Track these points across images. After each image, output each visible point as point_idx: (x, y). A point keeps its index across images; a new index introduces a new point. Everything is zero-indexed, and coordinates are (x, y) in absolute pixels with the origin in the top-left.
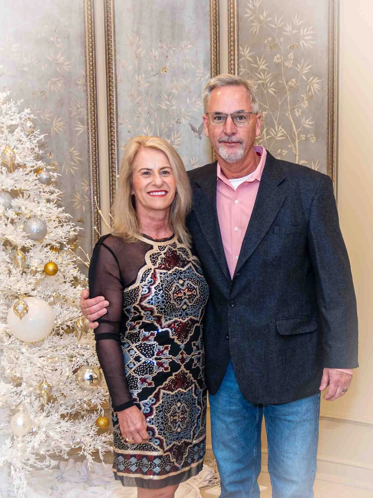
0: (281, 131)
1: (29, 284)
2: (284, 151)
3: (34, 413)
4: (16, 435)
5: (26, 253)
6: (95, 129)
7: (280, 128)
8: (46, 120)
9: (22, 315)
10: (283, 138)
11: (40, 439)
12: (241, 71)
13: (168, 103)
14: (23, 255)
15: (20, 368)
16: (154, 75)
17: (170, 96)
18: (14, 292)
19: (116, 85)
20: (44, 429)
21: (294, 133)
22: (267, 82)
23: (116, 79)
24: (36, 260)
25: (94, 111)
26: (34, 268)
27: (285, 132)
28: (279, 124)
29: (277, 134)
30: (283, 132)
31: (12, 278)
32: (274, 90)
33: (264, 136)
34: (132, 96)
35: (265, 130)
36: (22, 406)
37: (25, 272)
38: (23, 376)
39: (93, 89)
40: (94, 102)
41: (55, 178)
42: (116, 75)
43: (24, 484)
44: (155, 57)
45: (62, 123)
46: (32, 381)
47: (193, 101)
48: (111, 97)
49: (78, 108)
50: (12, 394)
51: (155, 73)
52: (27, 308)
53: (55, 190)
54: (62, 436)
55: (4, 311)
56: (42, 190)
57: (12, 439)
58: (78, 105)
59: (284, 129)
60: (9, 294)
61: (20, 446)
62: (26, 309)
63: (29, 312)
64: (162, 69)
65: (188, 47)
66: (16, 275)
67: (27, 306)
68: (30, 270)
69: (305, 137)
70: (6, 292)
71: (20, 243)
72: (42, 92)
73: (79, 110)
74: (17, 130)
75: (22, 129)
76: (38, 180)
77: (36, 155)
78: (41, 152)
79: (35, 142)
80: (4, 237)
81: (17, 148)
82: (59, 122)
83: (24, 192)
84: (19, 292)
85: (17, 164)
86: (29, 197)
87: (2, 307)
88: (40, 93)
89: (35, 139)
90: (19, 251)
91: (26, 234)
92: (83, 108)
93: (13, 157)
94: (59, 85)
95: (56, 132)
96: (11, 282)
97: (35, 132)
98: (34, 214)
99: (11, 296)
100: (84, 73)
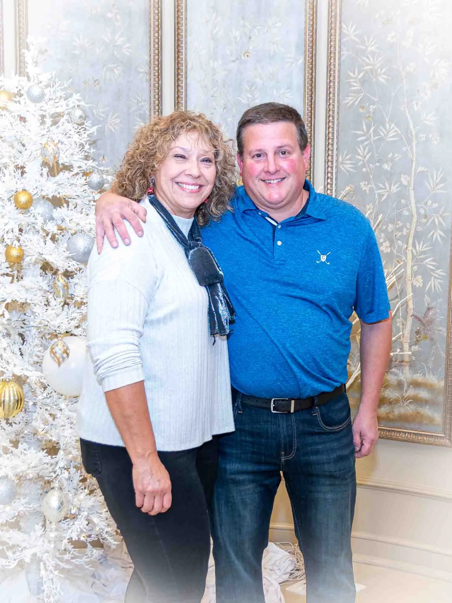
0: (393, 130)
1: (72, 319)
2: (396, 155)
3: (73, 491)
4: (49, 521)
5: (70, 278)
7: (393, 125)
8: (99, 116)
9: (61, 360)
10: (395, 139)
11: (80, 528)
12: (343, 54)
13: (249, 96)
14: (65, 281)
15: (57, 431)
16: (234, 61)
17: (253, 86)
18: (52, 329)
19: (186, 72)
20: (86, 513)
21: (411, 132)
22: (376, 67)
24: (82, 289)
26: (79, 299)
27: (398, 130)
28: (391, 121)
29: (387, 133)
30: (395, 131)
31: (50, 311)
32: (386, 77)
33: (370, 137)
34: (206, 87)
35: (373, 128)
36: (57, 482)
37: (68, 304)
38: (60, 442)
39: (158, 78)
40: (158, 94)
41: (108, 183)
42: (186, 60)
43: (56, 589)
44: (235, 38)
45: (118, 120)
46: (72, 448)
47: (282, 92)
48: (180, 88)
49: (138, 102)
50: (45, 465)
51: (235, 59)
52: (68, 351)
54: (109, 522)
55: (39, 354)
56: (91, 198)
57: (44, 526)
58: (138, 98)
59: (397, 127)
60: (46, 331)
61: (52, 535)
62: (66, 352)
63: (70, 356)
64: (243, 53)
65: (277, 25)
66: (55, 308)
67: (68, 348)
68: (74, 301)
69: (426, 137)
70: (42, 330)
71: (62, 266)
72: (95, 81)
73: (140, 104)
74: (63, 120)
75: (70, 119)
76: (87, 185)
77: (86, 154)
78: (92, 150)
79: (85, 136)
80: (41, 257)
81: (62, 143)
82: (116, 118)
83: (70, 200)
84: (58, 329)
85: (62, 164)
86: (75, 208)
87: (36, 349)
88: (93, 82)
89: (85, 133)
90: (60, 276)
91: (70, 253)
92: (145, 101)
93: (56, 153)
94: (117, 72)
95: (111, 131)
96: (48, 316)
97: (85, 124)
98: (81, 228)
99: (48, 334)
100: (147, 58)
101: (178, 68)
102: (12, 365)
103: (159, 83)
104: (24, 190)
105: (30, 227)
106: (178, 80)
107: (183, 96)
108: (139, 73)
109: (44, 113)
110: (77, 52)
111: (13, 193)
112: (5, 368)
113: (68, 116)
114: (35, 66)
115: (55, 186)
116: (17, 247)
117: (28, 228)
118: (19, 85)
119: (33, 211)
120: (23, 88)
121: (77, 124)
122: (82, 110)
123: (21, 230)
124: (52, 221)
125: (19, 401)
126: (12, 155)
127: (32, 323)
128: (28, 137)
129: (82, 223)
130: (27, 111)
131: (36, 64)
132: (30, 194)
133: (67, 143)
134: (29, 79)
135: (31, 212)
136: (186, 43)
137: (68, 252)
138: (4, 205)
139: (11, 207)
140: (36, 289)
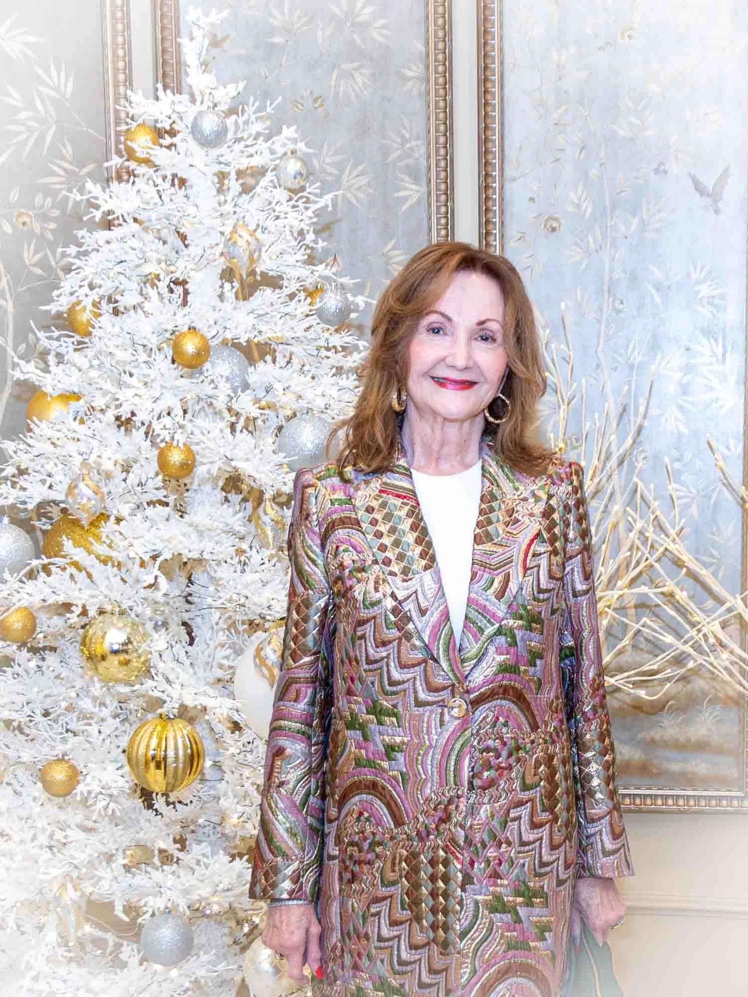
6: (446, 194)
8: (325, 172)
13: (635, 121)
16: (601, 49)
17: (641, 99)
19: (502, 75)
23: (502, 63)
25: (445, 147)
34: (543, 104)
39: (445, 88)
40: (445, 123)
41: (357, 311)
42: (501, 50)
45: (364, 180)
47: (702, 113)
48: (489, 109)
49: (404, 140)
53: (356, 342)
56: (322, 343)
58: (404, 132)
64: (621, 30)
70: (232, 613)
71: (271, 484)
72: (315, 100)
73: (408, 145)
74: (264, 182)
75: (276, 181)
76: (315, 316)
77: (309, 251)
78: (321, 244)
79: (309, 213)
80: (230, 466)
81: (264, 229)
82: (357, 176)
83: (281, 346)
84: (269, 612)
85: (263, 274)
86: (288, 363)
87: (221, 653)
88: (311, 101)
89: (307, 209)
90: (268, 503)
91: (285, 457)
92: (418, 138)
93: (255, 251)
94: (360, 79)
95: (350, 202)
96: (246, 586)
97: (308, 190)
98: (306, 406)
99: (243, 623)
100: (421, 47)
101: (486, 68)
102: (179, 687)
103: (445, 100)
104: (192, 329)
105: (202, 404)
106: (486, 92)
107: (496, 126)
108: (405, 79)
109: (226, 169)
110: (277, 40)
111: (168, 335)
112: (163, 692)
113: (274, 173)
114: (204, 71)
115: (251, 319)
116: (181, 445)
117: (197, 408)
118: (174, 110)
119: (210, 372)
120: (181, 118)
121: (290, 190)
122: (301, 160)
123: (185, 412)
124: (248, 392)
125: (193, 758)
126: (163, 258)
127: (209, 600)
128: (196, 220)
129: (309, 395)
130: (191, 166)
131: (205, 66)
132: (202, 336)
133: (273, 230)
134: (193, 101)
135: (206, 374)
136: (501, 13)
137: (284, 454)
138: (151, 360)
139: (163, 363)
140: (219, 531)
